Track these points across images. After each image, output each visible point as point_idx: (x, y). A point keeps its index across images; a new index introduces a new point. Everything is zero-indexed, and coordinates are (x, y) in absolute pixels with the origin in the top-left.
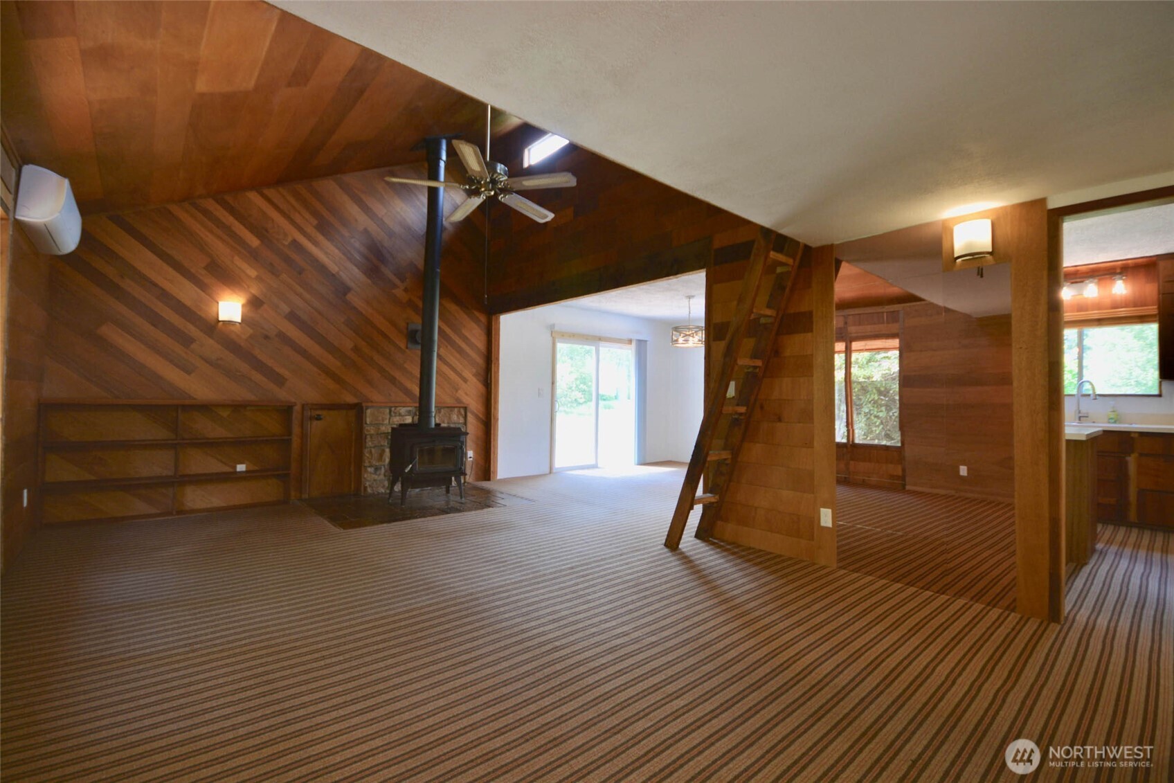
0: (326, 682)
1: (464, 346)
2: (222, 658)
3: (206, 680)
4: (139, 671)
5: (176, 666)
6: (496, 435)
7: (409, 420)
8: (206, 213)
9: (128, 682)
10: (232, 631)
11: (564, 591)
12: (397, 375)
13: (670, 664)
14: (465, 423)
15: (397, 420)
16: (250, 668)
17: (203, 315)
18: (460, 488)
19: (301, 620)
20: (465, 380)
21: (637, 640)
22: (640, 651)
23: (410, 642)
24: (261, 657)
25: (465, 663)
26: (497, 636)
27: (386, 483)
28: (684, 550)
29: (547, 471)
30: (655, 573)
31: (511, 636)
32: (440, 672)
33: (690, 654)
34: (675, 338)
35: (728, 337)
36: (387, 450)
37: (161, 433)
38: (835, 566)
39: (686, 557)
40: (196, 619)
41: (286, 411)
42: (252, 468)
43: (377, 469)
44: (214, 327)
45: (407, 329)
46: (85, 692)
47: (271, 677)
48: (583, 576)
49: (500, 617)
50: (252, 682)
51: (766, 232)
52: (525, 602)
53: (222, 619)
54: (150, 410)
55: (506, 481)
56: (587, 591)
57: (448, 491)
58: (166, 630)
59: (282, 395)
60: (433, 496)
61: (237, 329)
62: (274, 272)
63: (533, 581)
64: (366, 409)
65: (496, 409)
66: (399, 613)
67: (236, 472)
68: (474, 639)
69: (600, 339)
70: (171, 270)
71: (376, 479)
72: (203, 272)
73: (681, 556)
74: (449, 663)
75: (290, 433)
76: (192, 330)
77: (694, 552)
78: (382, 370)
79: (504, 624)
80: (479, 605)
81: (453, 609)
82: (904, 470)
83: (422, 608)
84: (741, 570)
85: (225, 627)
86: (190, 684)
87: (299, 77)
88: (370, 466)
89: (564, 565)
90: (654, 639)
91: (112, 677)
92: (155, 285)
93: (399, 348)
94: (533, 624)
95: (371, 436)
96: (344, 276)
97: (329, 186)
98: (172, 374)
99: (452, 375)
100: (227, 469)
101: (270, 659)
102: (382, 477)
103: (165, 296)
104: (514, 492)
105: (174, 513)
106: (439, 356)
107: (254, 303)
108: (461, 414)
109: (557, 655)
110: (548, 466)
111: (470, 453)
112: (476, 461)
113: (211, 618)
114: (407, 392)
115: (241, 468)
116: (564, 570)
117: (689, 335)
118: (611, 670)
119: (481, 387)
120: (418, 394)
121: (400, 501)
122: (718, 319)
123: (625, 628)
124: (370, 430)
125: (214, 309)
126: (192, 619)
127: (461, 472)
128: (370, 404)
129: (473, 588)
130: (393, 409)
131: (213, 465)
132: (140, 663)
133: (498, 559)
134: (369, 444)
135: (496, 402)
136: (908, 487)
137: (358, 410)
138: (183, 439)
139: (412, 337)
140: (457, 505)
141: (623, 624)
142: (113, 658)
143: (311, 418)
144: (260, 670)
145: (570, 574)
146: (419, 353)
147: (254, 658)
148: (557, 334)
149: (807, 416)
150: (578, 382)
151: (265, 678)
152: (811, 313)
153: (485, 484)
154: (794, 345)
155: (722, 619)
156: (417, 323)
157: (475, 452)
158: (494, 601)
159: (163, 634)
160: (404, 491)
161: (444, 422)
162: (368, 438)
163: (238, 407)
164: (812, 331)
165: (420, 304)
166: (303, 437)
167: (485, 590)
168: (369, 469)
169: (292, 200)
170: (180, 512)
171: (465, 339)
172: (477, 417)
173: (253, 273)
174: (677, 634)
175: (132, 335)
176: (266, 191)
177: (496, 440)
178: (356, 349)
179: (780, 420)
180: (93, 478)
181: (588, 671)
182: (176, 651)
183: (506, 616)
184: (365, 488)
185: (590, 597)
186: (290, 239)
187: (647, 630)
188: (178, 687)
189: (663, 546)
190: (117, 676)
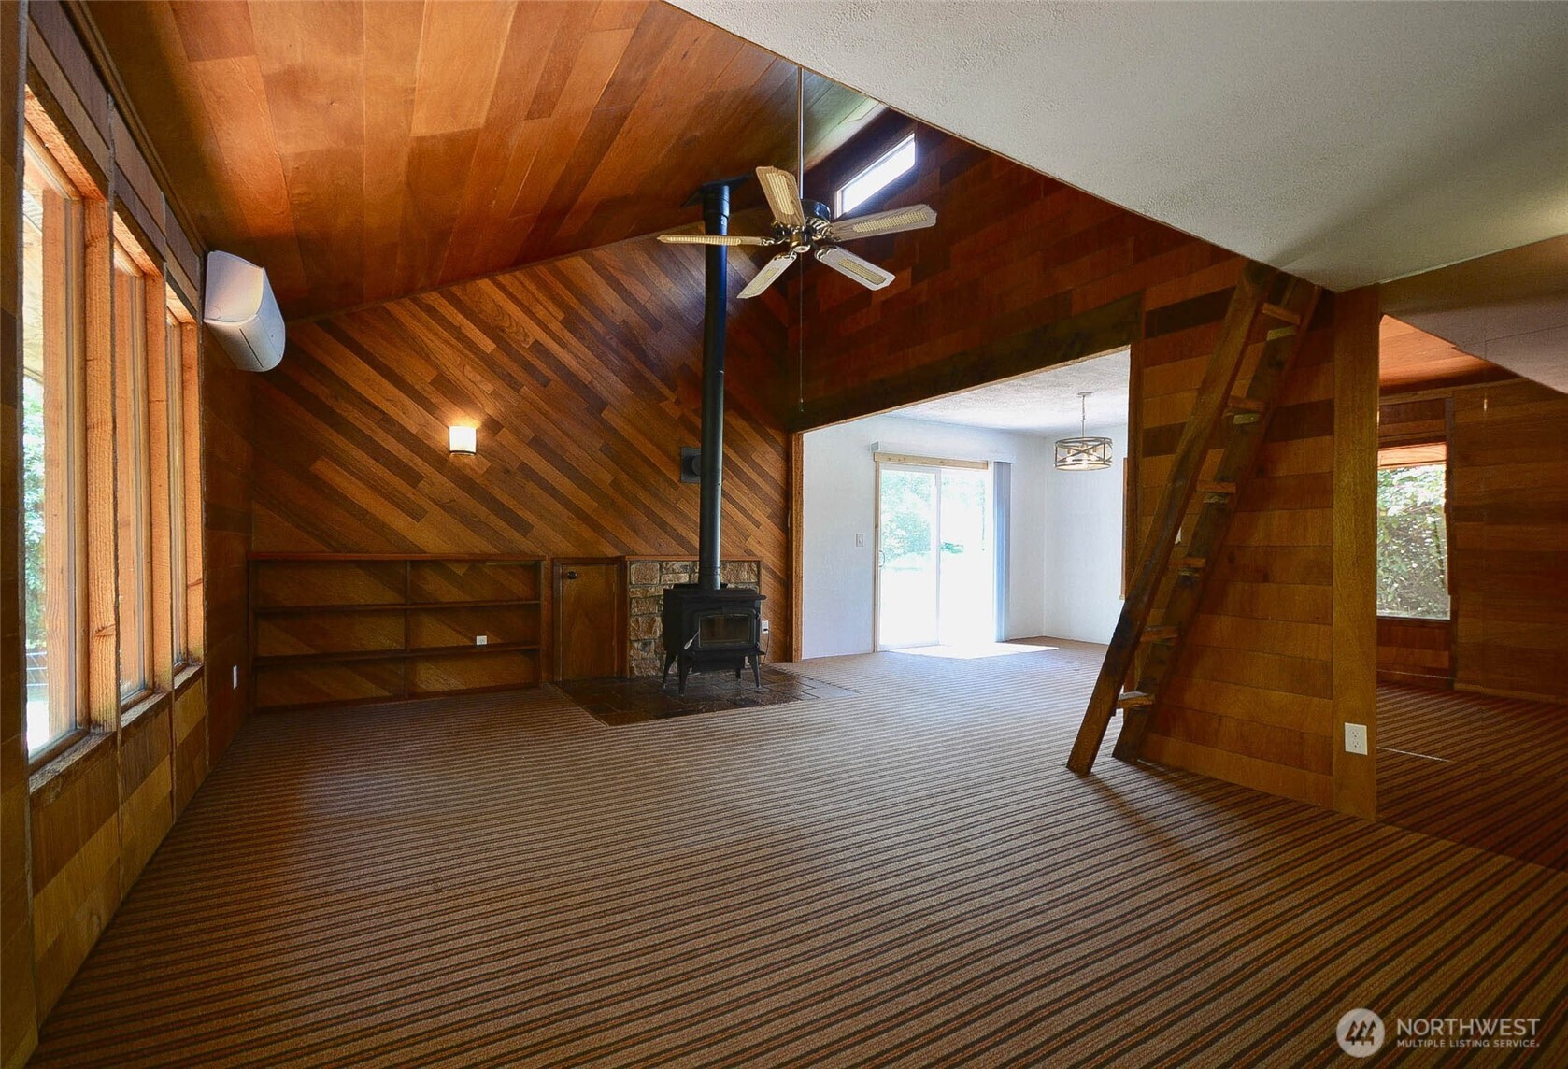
0: (611, 952)
1: (754, 476)
2: (475, 905)
3: (455, 937)
4: (371, 917)
5: (417, 912)
6: (799, 597)
7: (684, 579)
8: (431, 311)
9: (356, 933)
10: (484, 865)
11: (927, 833)
12: (670, 519)
13: (1127, 972)
14: (758, 583)
15: (670, 580)
16: (510, 923)
17: (432, 445)
18: (755, 671)
19: (569, 853)
20: (757, 524)
21: (1060, 924)
22: (1068, 943)
23: (719, 898)
24: (523, 906)
25: (800, 939)
26: (840, 898)
27: (658, 664)
28: (1100, 776)
29: (870, 648)
30: (1062, 811)
31: (861, 899)
32: (766, 950)
33: (1157, 957)
34: (1059, 458)
35: (1181, 448)
36: (658, 619)
37: (389, 597)
38: (1372, 817)
39: (1107, 788)
40: (439, 844)
41: (531, 568)
42: (493, 642)
43: (645, 644)
44: (443, 460)
45: (680, 455)
46: (305, 946)
47: (539, 938)
48: (952, 810)
49: (841, 868)
50: (514, 944)
51: (1257, 270)
52: (874, 846)
53: (470, 845)
54: (377, 568)
55: (813, 662)
56: (963, 834)
57: (738, 676)
58: (403, 859)
59: (525, 545)
60: (721, 682)
61: (471, 461)
62: (514, 385)
63: (879, 813)
64: (631, 564)
65: (799, 563)
66: (697, 852)
67: (475, 646)
68: (807, 901)
69: (942, 462)
70: (391, 387)
71: (645, 657)
72: (430, 389)
73: (1096, 786)
74: (778, 936)
75: (537, 596)
76: (420, 465)
77: (1117, 781)
78: (649, 513)
79: (848, 880)
80: (808, 847)
81: (770, 850)
82: (1453, 659)
83: (727, 845)
84: (1204, 815)
85: (475, 858)
86: (436, 942)
87: (542, 104)
88: (638, 641)
89: (919, 791)
90: (1086, 923)
91: (337, 925)
92: (376, 408)
93: (671, 483)
94: (891, 882)
95: (638, 600)
96: (600, 388)
97: (576, 264)
98: (399, 522)
99: (739, 517)
100: (466, 642)
101: (535, 910)
102: (652, 655)
103: (386, 421)
104: (827, 679)
105: (407, 696)
106: (724, 494)
107: (491, 427)
108: (752, 570)
109: (937, 938)
110: (870, 640)
111: (765, 624)
112: (772, 633)
113: (458, 844)
114: (682, 541)
115: (482, 640)
116: (921, 799)
117: (1084, 452)
118: (1029, 973)
119: (776, 531)
120: (697, 545)
121: (676, 688)
122: (1150, 423)
123: (1036, 901)
124: (635, 592)
125: (446, 437)
126: (433, 844)
127: (755, 651)
128: (634, 558)
129: (793, 820)
130: (664, 564)
131: (450, 638)
132: (373, 905)
133: (822, 777)
134: (635, 611)
135: (799, 553)
136: (1458, 686)
137: (620, 564)
138: (415, 604)
139: (686, 466)
140: (753, 696)
141: (1031, 893)
142: (339, 897)
143: (563, 577)
144: (523, 926)
145: (931, 806)
146: (697, 488)
147: (514, 908)
148: (880, 457)
149: (1321, 571)
150: (894, 526)
151: (530, 940)
152: (1329, 405)
153: (785, 666)
154: (1297, 458)
155: (1196, 898)
156: (694, 447)
157: (772, 623)
158: (826, 842)
159: (399, 864)
160: (682, 674)
161: (729, 582)
162: (634, 604)
163: (475, 562)
164: (1331, 433)
165: (698, 422)
166: (554, 601)
167: (812, 824)
168: (636, 644)
169: (532, 288)
170: (413, 695)
171: (756, 466)
172: (773, 572)
173: (489, 388)
174: (1125, 919)
175: (352, 473)
176: (500, 278)
177: (799, 606)
178: (616, 484)
179: (1266, 579)
180: (313, 652)
181: (992, 971)
182: (416, 890)
183: (849, 866)
184: (632, 669)
185: (968, 845)
186: (531, 341)
187: (1073, 906)
188: (420, 946)
189: (1064, 769)
190: (345, 923)
